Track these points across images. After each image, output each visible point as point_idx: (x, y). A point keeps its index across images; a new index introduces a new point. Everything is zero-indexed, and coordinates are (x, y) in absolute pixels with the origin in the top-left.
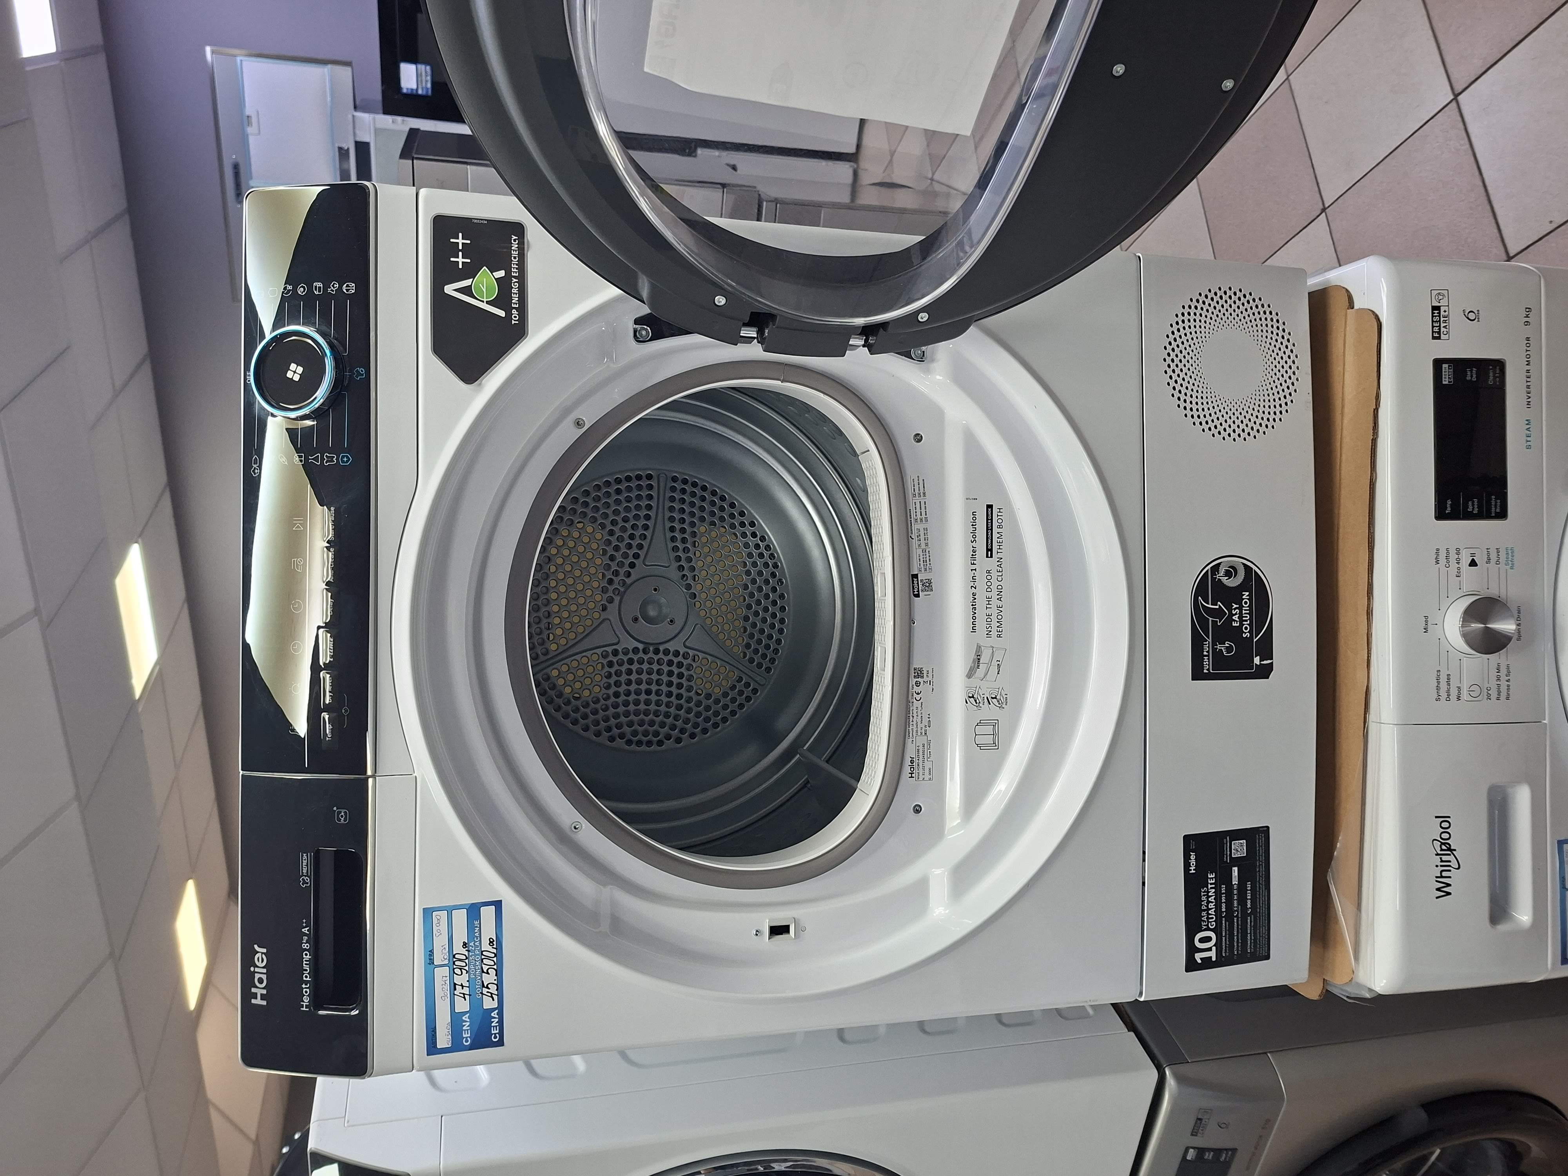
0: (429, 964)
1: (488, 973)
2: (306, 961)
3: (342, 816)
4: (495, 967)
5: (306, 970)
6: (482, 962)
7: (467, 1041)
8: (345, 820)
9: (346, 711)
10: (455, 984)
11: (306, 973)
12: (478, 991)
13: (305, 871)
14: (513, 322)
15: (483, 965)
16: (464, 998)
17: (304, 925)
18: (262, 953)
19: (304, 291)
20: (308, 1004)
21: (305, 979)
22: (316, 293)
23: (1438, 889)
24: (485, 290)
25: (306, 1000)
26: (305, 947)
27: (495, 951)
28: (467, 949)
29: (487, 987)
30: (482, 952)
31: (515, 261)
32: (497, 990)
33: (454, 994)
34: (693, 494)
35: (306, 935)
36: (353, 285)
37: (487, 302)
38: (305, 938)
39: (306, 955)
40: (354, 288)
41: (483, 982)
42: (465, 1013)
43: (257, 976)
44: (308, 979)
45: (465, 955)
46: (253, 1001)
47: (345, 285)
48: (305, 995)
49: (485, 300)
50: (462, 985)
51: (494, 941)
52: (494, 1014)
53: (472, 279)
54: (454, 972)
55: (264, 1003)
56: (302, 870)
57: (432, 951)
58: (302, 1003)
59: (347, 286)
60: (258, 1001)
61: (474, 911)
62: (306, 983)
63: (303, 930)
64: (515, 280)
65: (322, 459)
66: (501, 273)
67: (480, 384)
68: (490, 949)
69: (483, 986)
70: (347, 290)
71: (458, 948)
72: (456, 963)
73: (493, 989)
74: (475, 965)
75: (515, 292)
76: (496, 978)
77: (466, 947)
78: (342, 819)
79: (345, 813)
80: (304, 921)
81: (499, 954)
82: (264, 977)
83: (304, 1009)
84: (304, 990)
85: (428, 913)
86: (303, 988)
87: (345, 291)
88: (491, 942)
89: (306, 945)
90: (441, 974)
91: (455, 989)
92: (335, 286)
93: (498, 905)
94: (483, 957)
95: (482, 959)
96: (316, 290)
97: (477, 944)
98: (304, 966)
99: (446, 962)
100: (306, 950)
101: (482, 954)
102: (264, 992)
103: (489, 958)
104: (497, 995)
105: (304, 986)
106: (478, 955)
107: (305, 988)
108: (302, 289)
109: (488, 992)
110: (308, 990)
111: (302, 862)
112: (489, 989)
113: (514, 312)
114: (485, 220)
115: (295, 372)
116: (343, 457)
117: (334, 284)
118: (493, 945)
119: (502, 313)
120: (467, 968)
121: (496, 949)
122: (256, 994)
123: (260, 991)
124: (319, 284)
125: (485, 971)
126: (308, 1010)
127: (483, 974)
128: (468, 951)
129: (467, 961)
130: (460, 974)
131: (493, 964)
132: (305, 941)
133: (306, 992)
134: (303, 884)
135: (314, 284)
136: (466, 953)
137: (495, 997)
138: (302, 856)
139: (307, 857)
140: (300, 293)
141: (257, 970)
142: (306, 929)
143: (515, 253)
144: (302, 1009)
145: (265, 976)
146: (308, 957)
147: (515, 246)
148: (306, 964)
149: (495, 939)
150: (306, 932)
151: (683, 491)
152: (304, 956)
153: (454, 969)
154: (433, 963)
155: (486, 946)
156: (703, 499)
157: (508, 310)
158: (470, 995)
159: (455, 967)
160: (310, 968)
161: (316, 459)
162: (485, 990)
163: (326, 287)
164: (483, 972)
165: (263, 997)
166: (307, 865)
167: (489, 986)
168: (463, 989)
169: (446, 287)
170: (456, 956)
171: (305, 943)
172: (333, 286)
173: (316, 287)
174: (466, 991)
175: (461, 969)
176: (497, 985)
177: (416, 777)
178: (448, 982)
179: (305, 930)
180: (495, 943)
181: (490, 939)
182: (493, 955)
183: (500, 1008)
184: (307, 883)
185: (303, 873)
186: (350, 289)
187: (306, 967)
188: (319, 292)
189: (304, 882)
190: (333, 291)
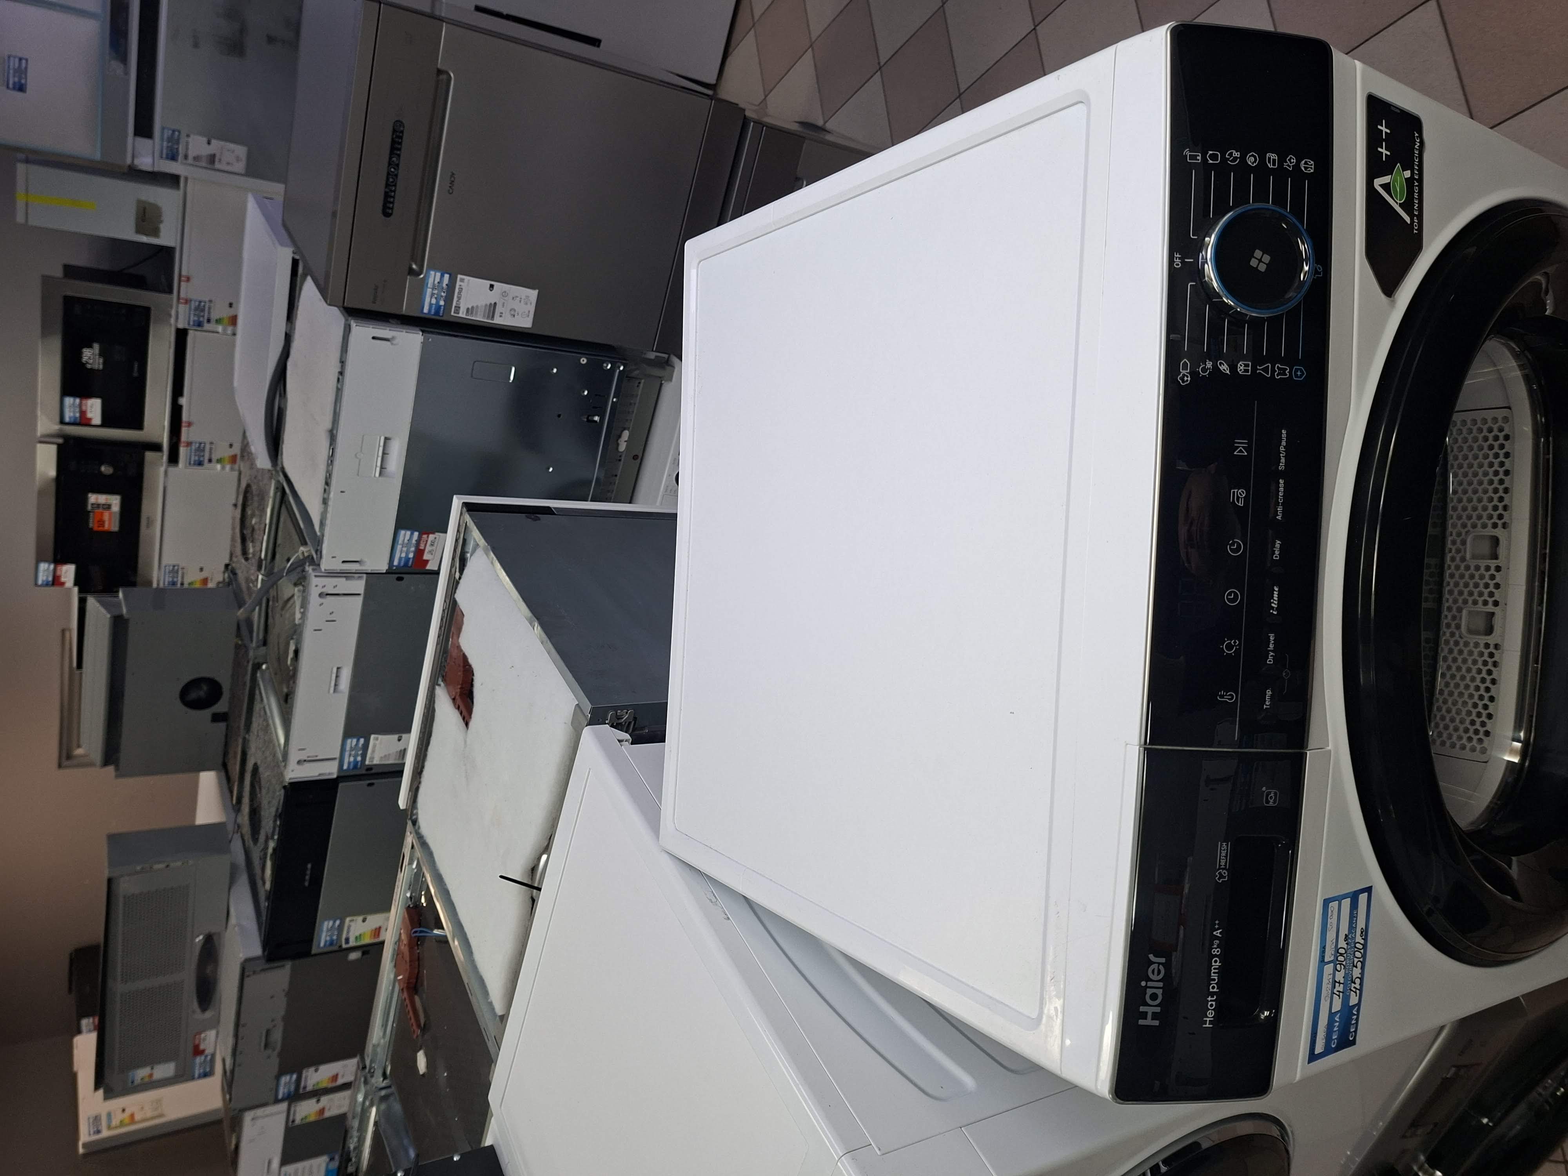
0: (1320, 962)
2: (1214, 969)
3: (1271, 798)
4: (1361, 960)
5: (1214, 980)
7: (1334, 1043)
8: (1274, 803)
9: (1287, 674)
10: (1335, 982)
11: (1213, 984)
12: (1349, 986)
13: (1223, 863)
14: (1415, 232)
15: (1355, 959)
16: (1339, 995)
17: (1217, 926)
18: (1159, 964)
19: (1255, 161)
20: (1212, 1019)
21: (1211, 990)
22: (1270, 166)
24: (1399, 191)
25: (1211, 1014)
26: (1216, 952)
28: (1347, 942)
30: (1356, 944)
31: (1417, 161)
32: (1360, 984)
33: (1333, 993)
35: (1217, 938)
36: (1312, 162)
37: (1399, 204)
38: (1217, 942)
39: (1216, 961)
40: (1313, 167)
41: (1352, 976)
42: (1338, 1012)
43: (1149, 992)
44: (1216, 990)
45: (1345, 949)
46: (1141, 1022)
47: (1303, 162)
48: (1209, 1009)
49: (1398, 202)
50: (1339, 982)
51: (1364, 931)
52: (1355, 1010)
53: (1390, 176)
54: (1335, 970)
55: (1155, 1022)
56: (1220, 862)
57: (1324, 948)
58: (1205, 1019)
59: (1306, 163)
60: (1147, 1022)
61: (1355, 900)
62: (1213, 995)
63: (1214, 933)
64: (1417, 183)
65: (1273, 371)
66: (1407, 174)
67: (1395, 299)
68: (1361, 940)
69: (1352, 981)
70: (1306, 168)
71: (1341, 942)
72: (1339, 958)
74: (1350, 959)
75: (1416, 197)
76: (1361, 971)
77: (1346, 940)
78: (1272, 801)
79: (1275, 794)
80: (1217, 922)
81: (1365, 946)
82: (1159, 992)
83: (1207, 1025)
84: (1210, 1003)
85: (1327, 904)
86: (1208, 1001)
87: (1303, 169)
88: (1362, 933)
90: (1328, 972)
91: (1334, 987)
92: (1292, 161)
93: (1370, 891)
94: (1356, 949)
95: (1355, 953)
96: (1269, 162)
97: (1353, 935)
98: (1212, 975)
99: (1331, 959)
100: (1216, 956)
102: (1158, 1009)
103: (1359, 950)
105: (1209, 999)
106: (1353, 947)
107: (1211, 1001)
108: (1253, 159)
109: (1354, 988)
110: (1214, 1003)
111: (1221, 853)
112: (1355, 983)
113: (1415, 219)
114: (1399, 109)
115: (1260, 261)
116: (1297, 370)
117: (1291, 158)
119: (1408, 220)
120: (1344, 963)
121: (1364, 940)
122: (1147, 1013)
123: (1151, 1009)
124: (1273, 156)
125: (1355, 964)
126: (1211, 1026)
127: (1354, 968)
128: (1347, 944)
129: (1345, 955)
130: (1339, 970)
131: (1361, 956)
132: (1215, 946)
133: (1211, 1006)
134: (1219, 879)
135: (1268, 154)
136: (1346, 947)
137: (1358, 992)
138: (1221, 845)
139: (1227, 847)
140: (1250, 163)
141: (1150, 984)
142: (1219, 931)
143: (1417, 153)
144: (1204, 1026)
145: (1161, 990)
146: (1217, 964)
147: (1417, 145)
148: (1214, 973)
149: (1364, 929)
150: (1218, 935)
152: (1213, 964)
153: (1336, 966)
154: (1323, 961)
155: (1358, 937)
157: (1411, 216)
158: (1343, 992)
159: (1337, 963)
161: (1266, 370)
162: (1352, 986)
163: (1282, 160)
164: (1353, 965)
165: (1155, 1016)
166: (1226, 857)
167: (1356, 980)
168: (1339, 986)
169: (1375, 180)
170: (1339, 951)
171: (1216, 948)
172: (1290, 160)
173: (1269, 158)
174: (1341, 988)
175: (1340, 964)
176: (1360, 979)
177: (1330, 750)
178: (1331, 981)
179: (1217, 933)
181: (1361, 930)
182: (1362, 947)
183: (1359, 1003)
184: (1225, 877)
185: (1220, 865)
186: (1308, 168)
187: (1214, 976)
188: (1274, 164)
189: (1221, 876)
190: (1290, 167)
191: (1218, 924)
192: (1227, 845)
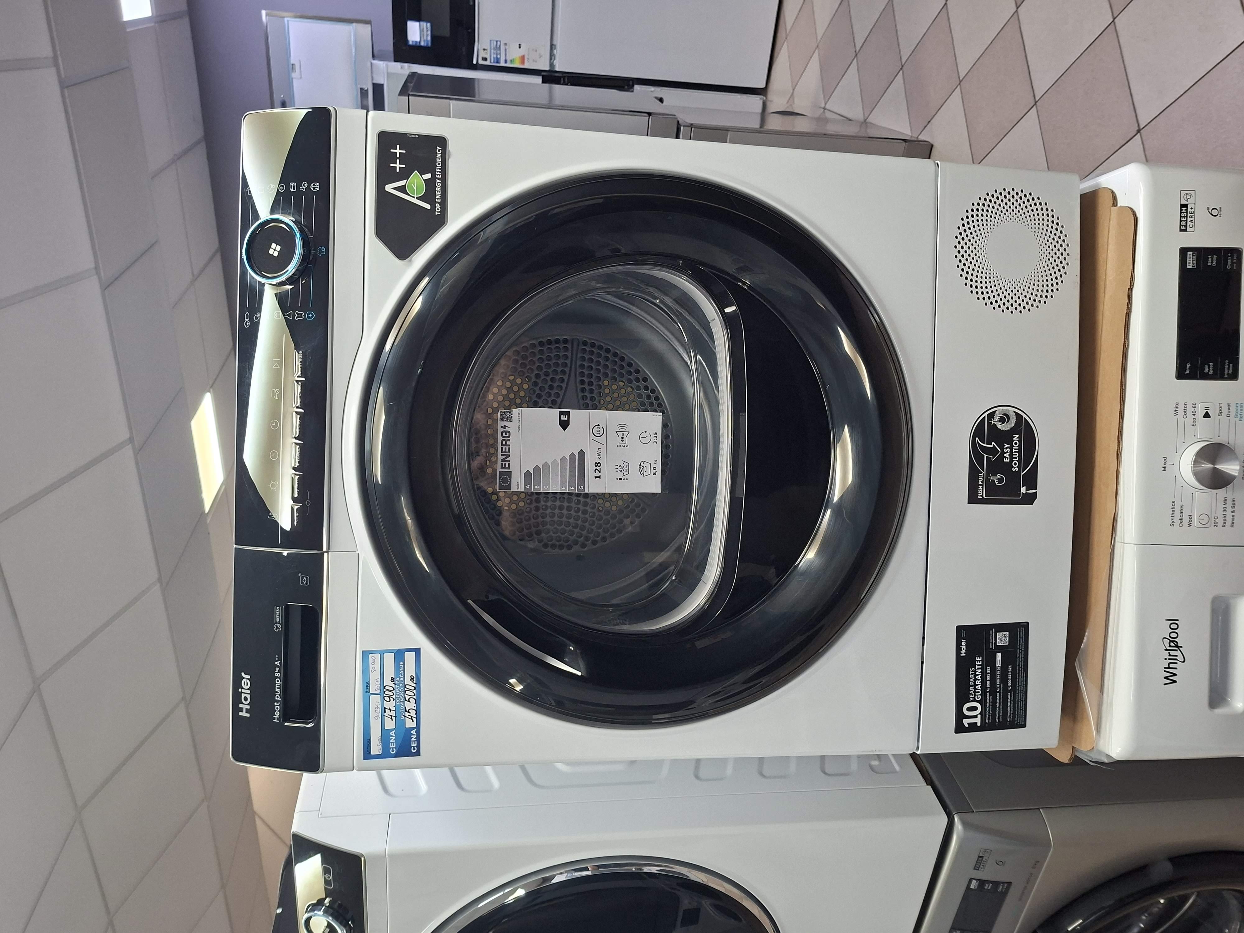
0: (366, 692)
1: (409, 701)
2: (277, 685)
3: (304, 581)
4: (415, 697)
5: (278, 692)
6: (405, 693)
7: (393, 751)
8: (307, 583)
9: (308, 503)
10: (385, 708)
11: (278, 695)
12: (402, 714)
13: (278, 620)
14: (436, 213)
15: (406, 696)
16: (392, 718)
18: (247, 679)
19: (283, 189)
20: (279, 717)
21: (276, 699)
22: (292, 190)
23: (1166, 678)
24: (415, 189)
25: (277, 714)
27: (414, 685)
28: (394, 682)
29: (409, 712)
30: (405, 685)
31: (439, 166)
32: (416, 714)
33: (384, 716)
34: (599, 355)
35: (278, 666)
36: (318, 184)
37: (417, 198)
38: (277, 669)
39: (278, 681)
40: (319, 187)
41: (405, 707)
42: (392, 730)
43: (243, 696)
44: (279, 699)
45: (393, 687)
46: (241, 714)
47: (312, 185)
48: (276, 711)
49: (416, 196)
50: (390, 709)
51: (414, 678)
52: (413, 732)
53: (406, 180)
54: (384, 699)
55: (248, 715)
56: (276, 619)
57: (368, 683)
58: (274, 716)
59: (314, 185)
60: (243, 714)
61: (399, 655)
62: (277, 702)
63: (276, 663)
64: (439, 181)
65: (294, 315)
66: (428, 176)
67: (410, 261)
68: (411, 683)
69: (406, 711)
70: (314, 188)
71: (387, 682)
72: (386, 693)
73: (413, 713)
74: (400, 695)
75: (438, 190)
76: (415, 705)
77: (393, 681)
78: (305, 582)
79: (307, 578)
80: (277, 656)
81: (417, 688)
82: (248, 696)
83: (276, 721)
84: (276, 707)
85: (366, 654)
86: (275, 705)
87: (312, 189)
88: (412, 679)
89: (278, 674)
90: (375, 700)
91: (385, 712)
92: (305, 185)
93: (417, 651)
94: (406, 689)
95: (405, 691)
96: (291, 188)
97: (402, 679)
98: (276, 689)
99: (379, 691)
100: (277, 677)
101: (405, 687)
102: (248, 707)
103: (410, 690)
104: (416, 718)
105: (276, 704)
106: (402, 687)
107: (277, 705)
108: (281, 188)
109: (409, 715)
110: (279, 707)
111: (276, 613)
112: (410, 713)
113: (437, 205)
114: (417, 135)
115: (275, 250)
116: (309, 314)
117: (304, 183)
118: (414, 681)
119: (428, 206)
120: (394, 697)
121: (416, 684)
122: (243, 708)
123: (245, 706)
124: (294, 184)
125: (407, 699)
126: (278, 721)
127: (406, 702)
128: (395, 684)
129: (394, 691)
130: (389, 700)
131: (413, 695)
132: (277, 671)
133: (277, 708)
134: (276, 630)
135: (290, 184)
136: (394, 686)
137: (415, 720)
138: (276, 608)
139: (280, 610)
140: (280, 191)
141: (243, 691)
142: (278, 662)
143: (439, 161)
144: (274, 721)
145: (249, 695)
146: (279, 682)
147: (439, 155)
148: (277, 688)
149: (415, 677)
150: (278, 664)
151: (592, 353)
152: (276, 682)
153: (384, 697)
154: (369, 692)
155: (408, 681)
156: (607, 359)
157: (433, 203)
158: (396, 717)
159: (385, 695)
160: (280, 690)
161: (289, 315)
162: (407, 714)
163: (299, 186)
164: (406, 700)
165: (247, 711)
166: (279, 616)
167: (410, 711)
168: (390, 712)
169: (386, 186)
170: (386, 688)
171: (277, 673)
172: (304, 185)
173: (291, 186)
174: (393, 713)
175: (389, 697)
176: (416, 710)
177: (358, 554)
178: (380, 706)
179: (277, 663)
180: (415, 679)
181: (411, 676)
182: (413, 688)
183: (418, 727)
184: (279, 629)
185: (276, 621)
186: (315, 188)
187: (278, 690)
188: (294, 189)
189: (277, 628)
190: (304, 189)
191: (278, 658)
192: (280, 608)
